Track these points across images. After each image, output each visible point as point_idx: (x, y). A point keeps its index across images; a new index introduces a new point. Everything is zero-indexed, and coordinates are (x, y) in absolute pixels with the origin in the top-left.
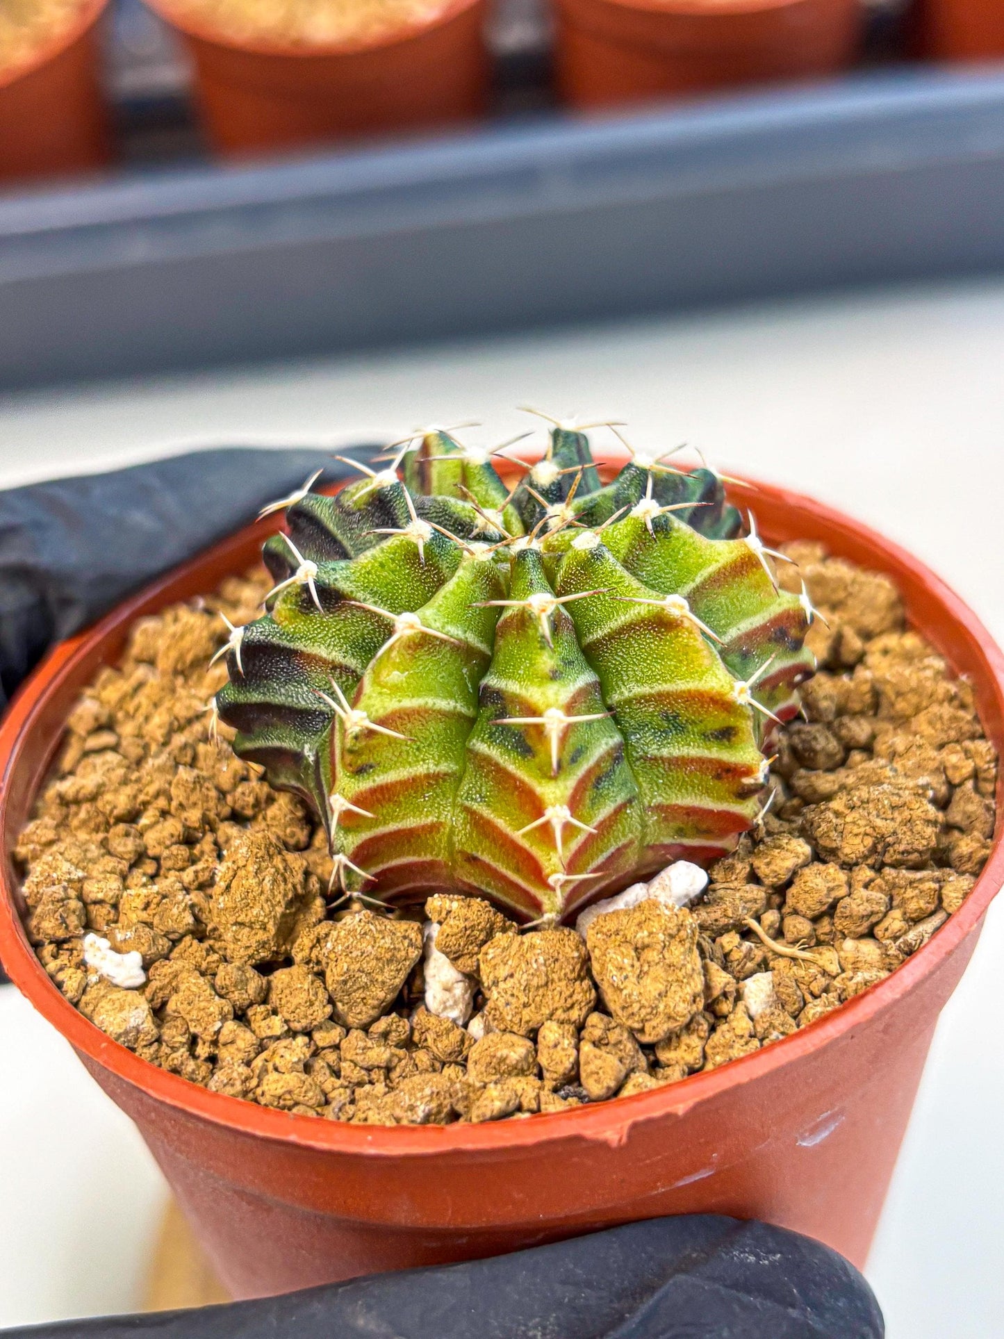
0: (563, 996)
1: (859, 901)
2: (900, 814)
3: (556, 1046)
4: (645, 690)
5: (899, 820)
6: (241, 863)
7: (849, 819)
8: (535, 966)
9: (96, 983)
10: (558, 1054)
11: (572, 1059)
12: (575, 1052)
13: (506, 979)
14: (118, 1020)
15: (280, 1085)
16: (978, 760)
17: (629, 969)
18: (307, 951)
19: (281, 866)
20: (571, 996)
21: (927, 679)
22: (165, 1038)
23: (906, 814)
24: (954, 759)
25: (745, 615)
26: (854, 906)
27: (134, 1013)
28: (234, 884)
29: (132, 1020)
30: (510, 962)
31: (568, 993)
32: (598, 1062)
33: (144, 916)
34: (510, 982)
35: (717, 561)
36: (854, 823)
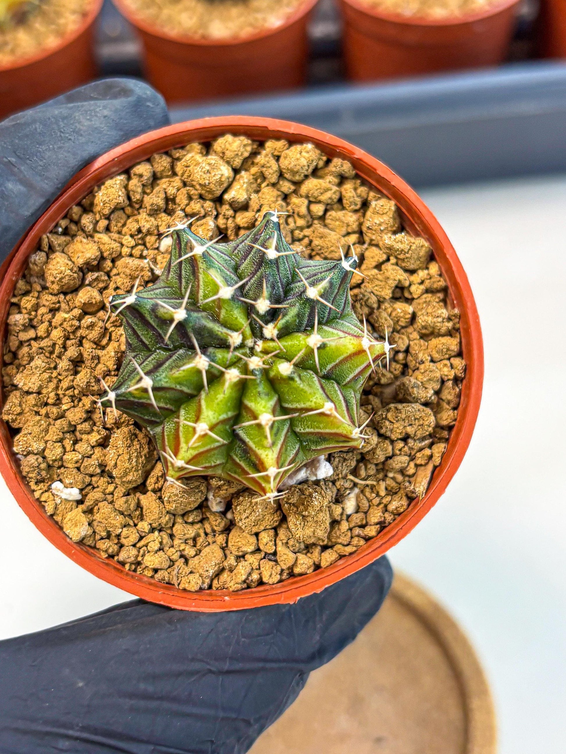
0: (270, 520)
1: (396, 463)
2: (419, 421)
3: (266, 544)
4: (312, 430)
5: (417, 425)
6: (121, 452)
7: (395, 426)
8: (258, 513)
9: (60, 503)
10: (268, 547)
11: (273, 550)
12: (274, 547)
13: (245, 519)
14: (76, 533)
15: (152, 563)
16: (457, 371)
17: (299, 526)
18: (153, 485)
19: (138, 447)
20: (273, 519)
21: (438, 322)
22: (97, 531)
23: (421, 422)
24: (446, 370)
25: (357, 366)
26: (394, 465)
27: (82, 528)
28: (118, 462)
29: (82, 533)
30: (247, 511)
31: (271, 519)
32: (285, 556)
33: (76, 465)
34: (247, 520)
35: (347, 353)
36: (398, 428)
